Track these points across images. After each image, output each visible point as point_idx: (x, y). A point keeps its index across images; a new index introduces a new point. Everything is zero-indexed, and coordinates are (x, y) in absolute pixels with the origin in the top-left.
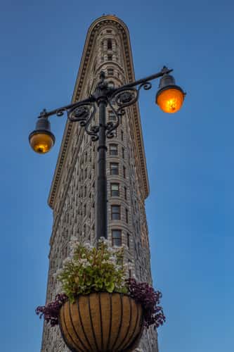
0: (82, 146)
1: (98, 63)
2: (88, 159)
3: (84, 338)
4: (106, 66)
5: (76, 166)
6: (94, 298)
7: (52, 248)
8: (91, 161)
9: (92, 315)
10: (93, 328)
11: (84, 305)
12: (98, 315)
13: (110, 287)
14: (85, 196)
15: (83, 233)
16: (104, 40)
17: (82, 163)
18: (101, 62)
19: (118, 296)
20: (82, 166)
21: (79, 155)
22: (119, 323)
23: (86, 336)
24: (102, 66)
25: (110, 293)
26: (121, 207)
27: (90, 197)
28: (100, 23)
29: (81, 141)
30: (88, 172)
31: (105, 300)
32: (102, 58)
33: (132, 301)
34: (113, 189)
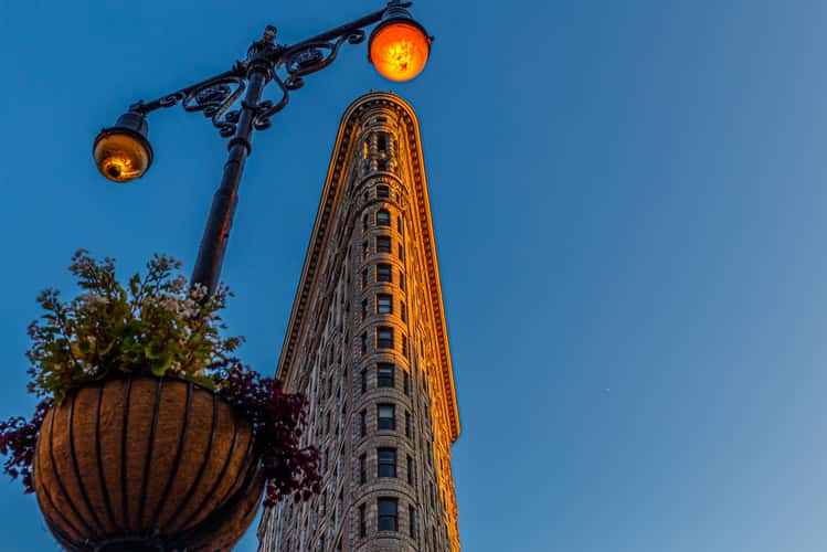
0: (326, 335)
1: (359, 176)
2: (336, 358)
3: (78, 490)
4: (373, 181)
5: (313, 375)
6: (113, 391)
7: (261, 543)
8: (340, 362)
9: (102, 429)
10: (100, 464)
11: (87, 406)
12: (116, 428)
13: (160, 363)
14: (328, 431)
15: (321, 508)
16: (371, 133)
17: (324, 366)
18: (366, 174)
19: (182, 388)
20: (324, 373)
21: (319, 352)
22: (174, 451)
23: (81, 485)
24: (366, 181)
25: (157, 379)
26: (399, 452)
27: (337, 433)
28: (365, 105)
29: (324, 324)
30: (335, 383)
31: (141, 394)
32: (367, 168)
33: (223, 407)
34: (381, 416)
